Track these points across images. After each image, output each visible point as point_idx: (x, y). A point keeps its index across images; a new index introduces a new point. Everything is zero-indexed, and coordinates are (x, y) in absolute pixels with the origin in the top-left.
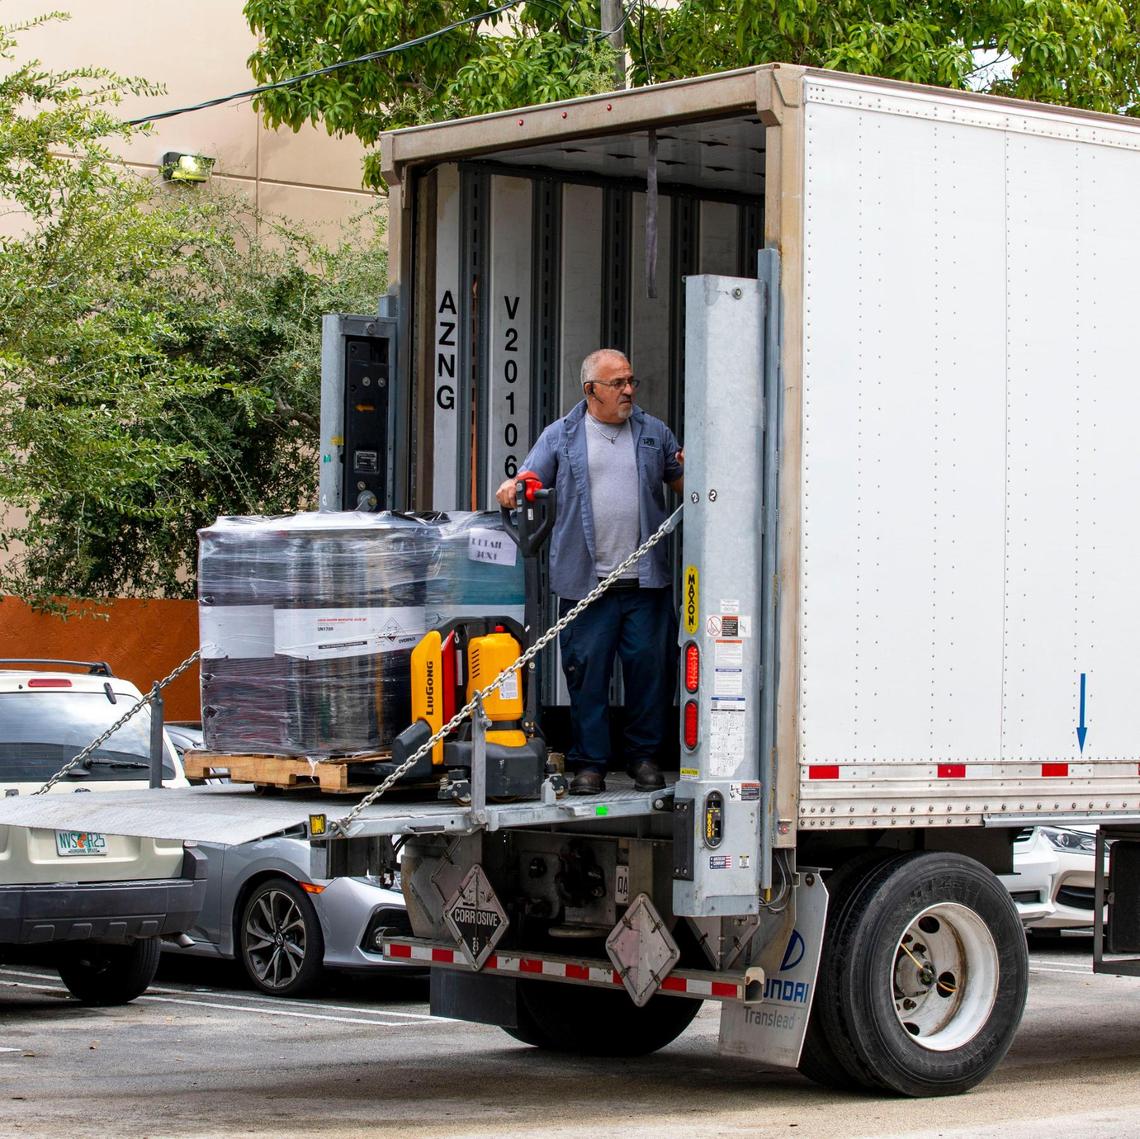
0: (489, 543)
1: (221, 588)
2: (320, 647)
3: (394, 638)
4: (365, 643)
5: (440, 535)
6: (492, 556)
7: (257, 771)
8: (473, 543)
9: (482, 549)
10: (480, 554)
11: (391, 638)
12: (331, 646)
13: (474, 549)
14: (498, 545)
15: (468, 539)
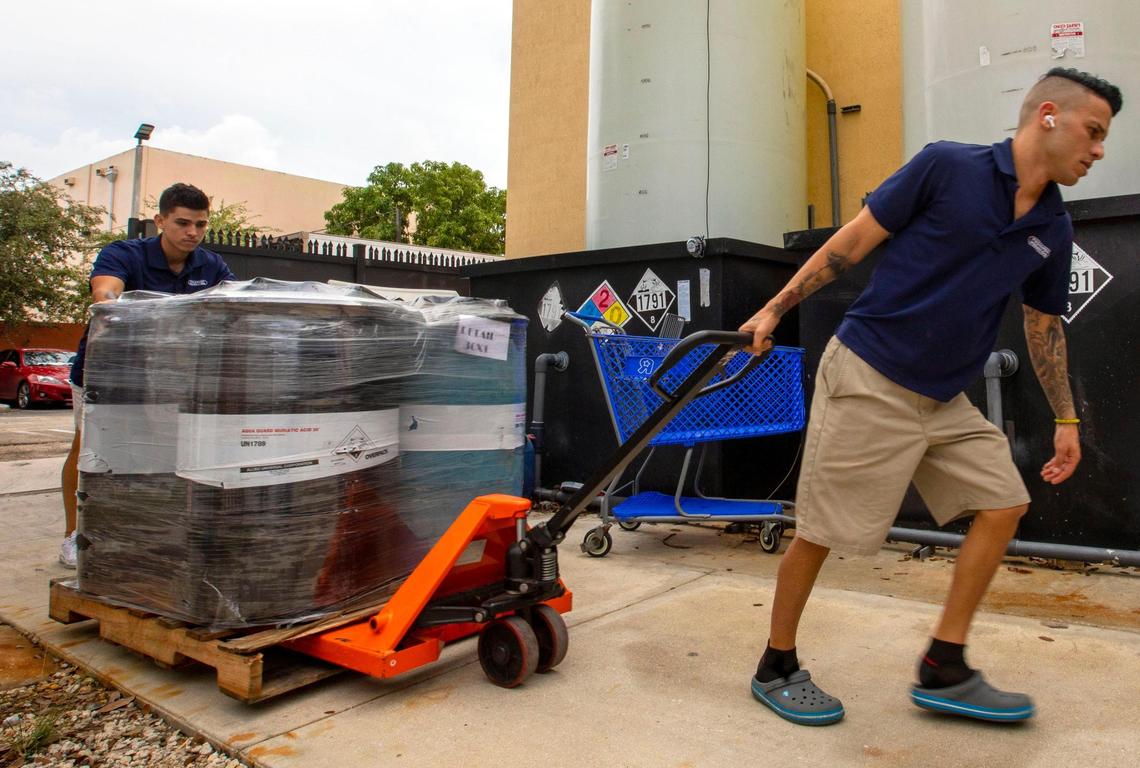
0: (480, 333)
1: (108, 381)
2: (244, 470)
3: (358, 453)
4: (315, 462)
5: (424, 321)
6: (483, 348)
7: (132, 634)
8: (463, 332)
9: (472, 339)
10: (469, 346)
11: (355, 454)
12: (261, 469)
13: (464, 339)
14: (490, 336)
15: (457, 327)
